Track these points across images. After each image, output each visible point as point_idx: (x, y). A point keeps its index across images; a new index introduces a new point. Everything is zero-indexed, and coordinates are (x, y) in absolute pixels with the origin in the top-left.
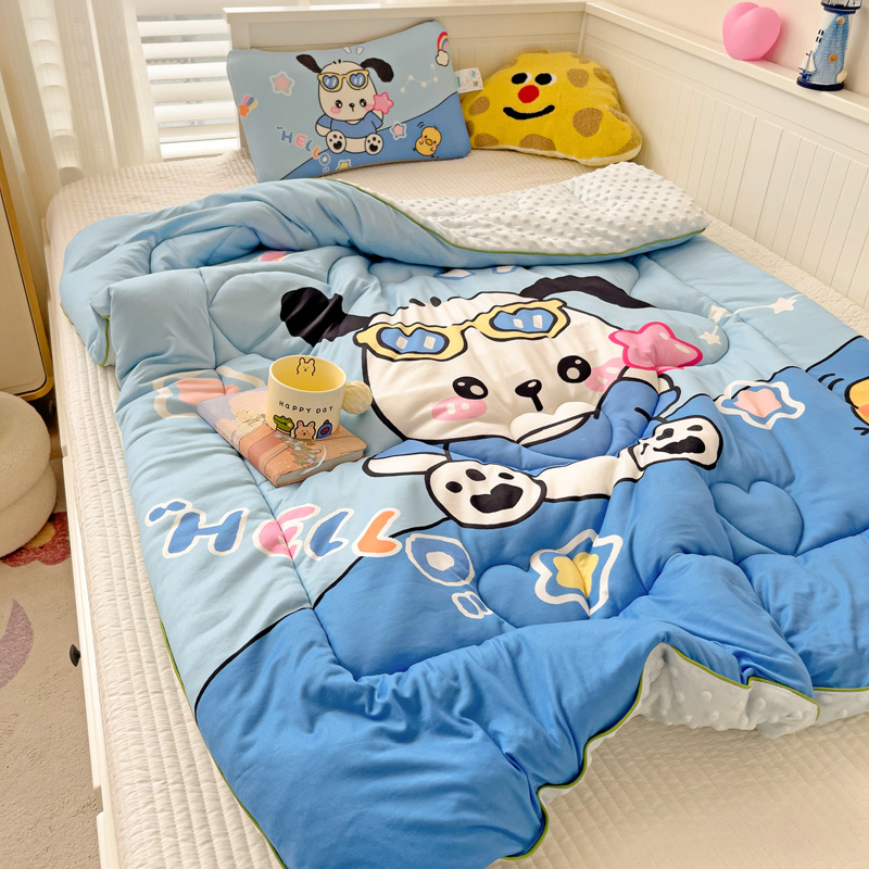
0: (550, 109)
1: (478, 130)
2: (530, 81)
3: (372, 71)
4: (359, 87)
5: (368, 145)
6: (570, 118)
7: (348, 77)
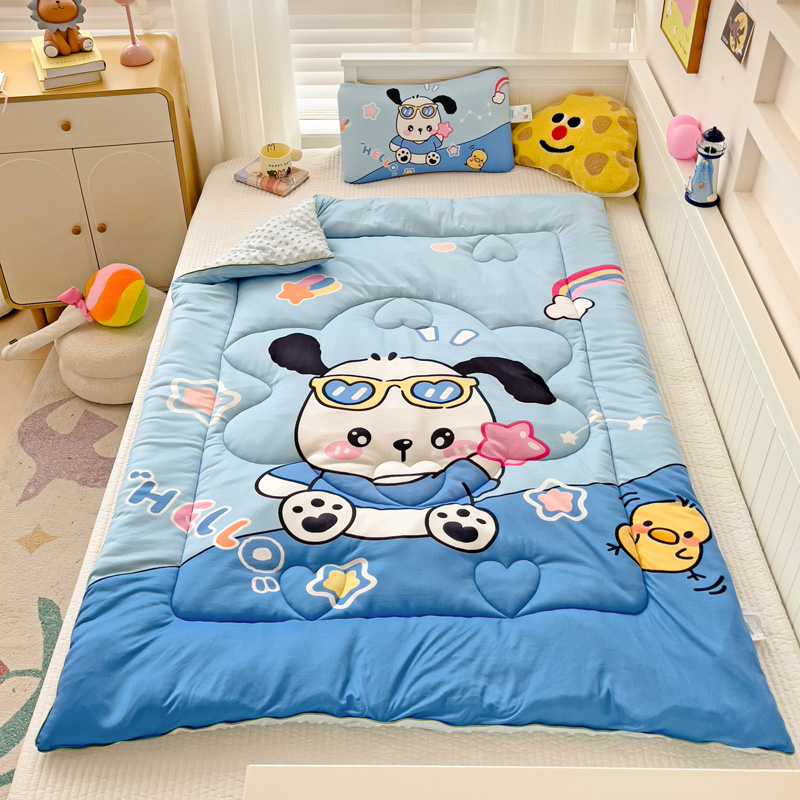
0: (570, 148)
1: (522, 152)
2: (564, 122)
3: (440, 105)
4: (429, 117)
5: (428, 159)
7: (421, 108)
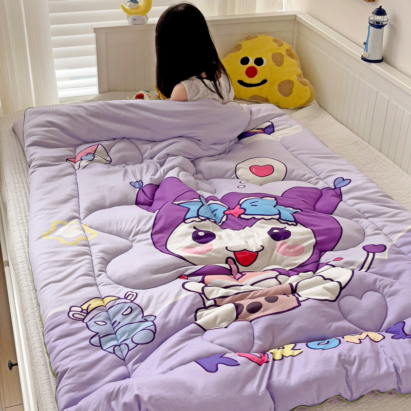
0: (264, 81)
2: (251, 63)
6: (276, 87)
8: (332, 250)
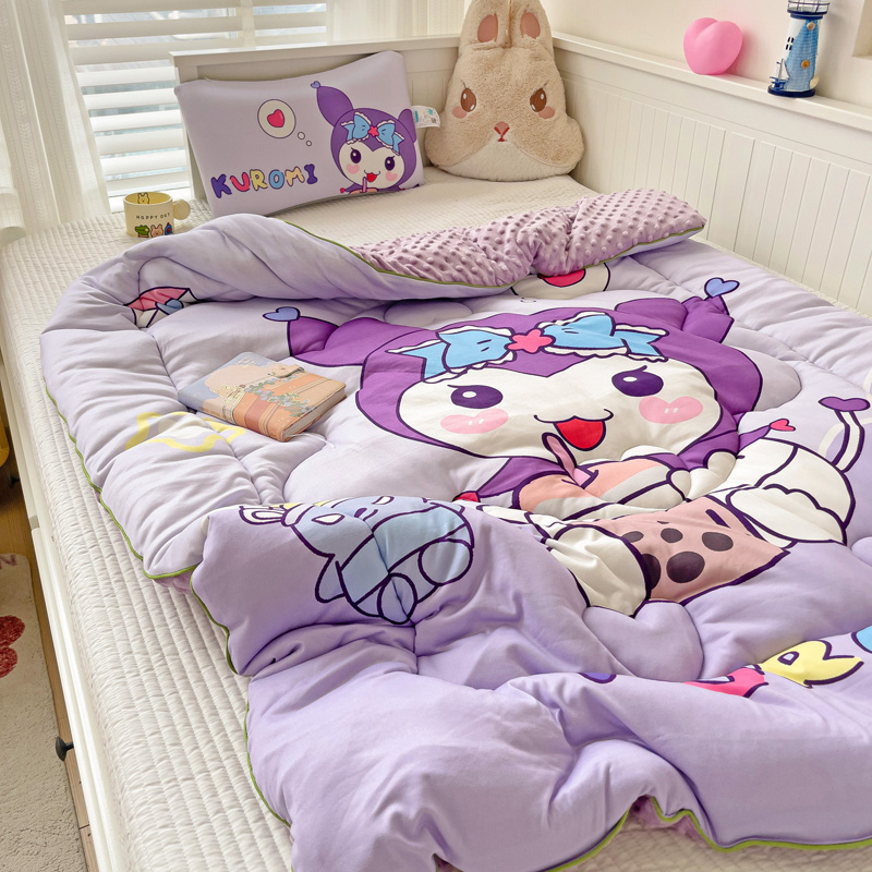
8: (752, 410)
